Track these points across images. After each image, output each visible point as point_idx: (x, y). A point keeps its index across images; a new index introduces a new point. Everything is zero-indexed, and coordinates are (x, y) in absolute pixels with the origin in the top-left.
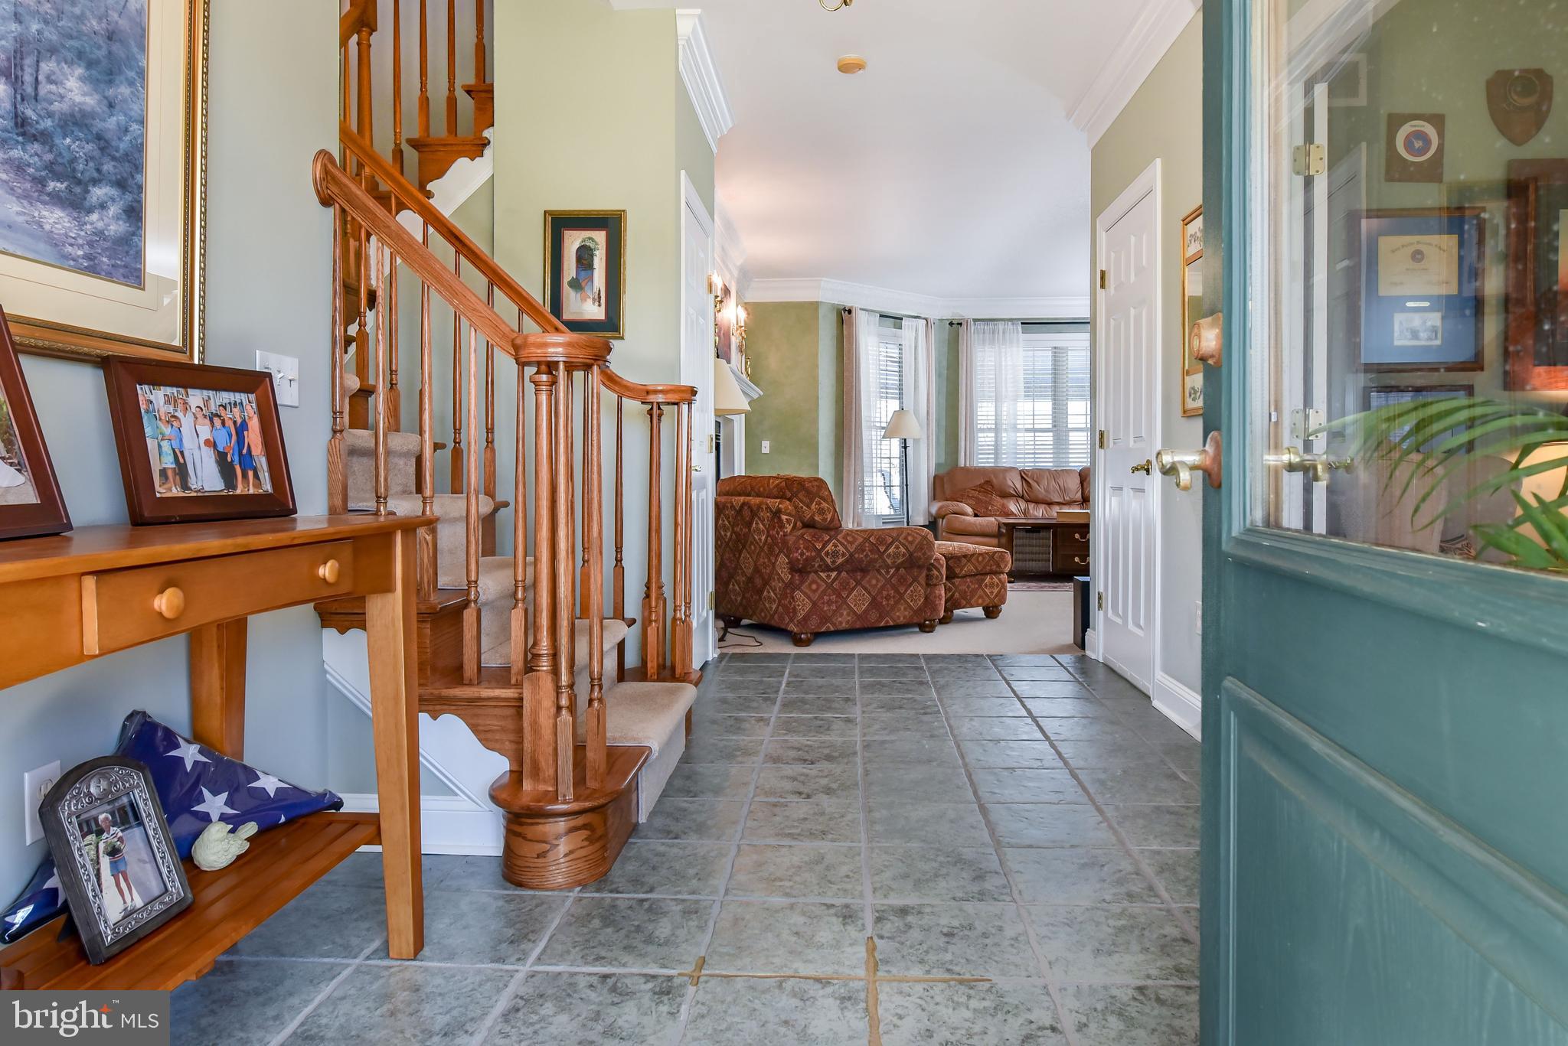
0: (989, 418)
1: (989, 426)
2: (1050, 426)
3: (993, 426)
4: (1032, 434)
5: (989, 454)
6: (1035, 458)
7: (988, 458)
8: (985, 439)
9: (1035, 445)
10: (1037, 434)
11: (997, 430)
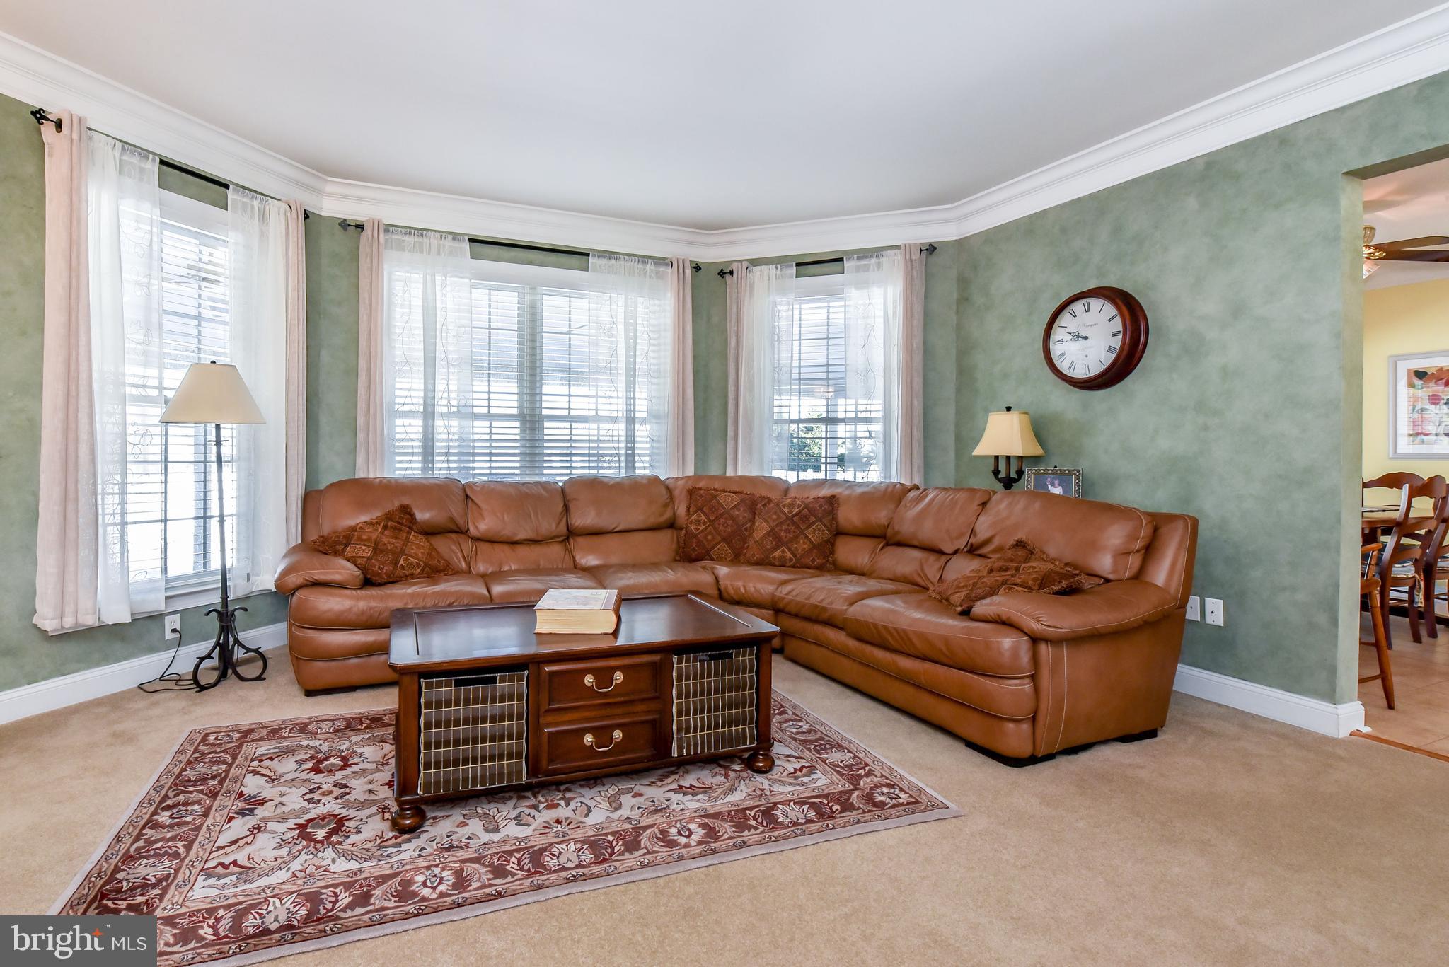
0: (413, 393)
1: (412, 408)
2: (515, 411)
3: (421, 409)
4: (487, 423)
5: (413, 454)
6: (491, 461)
7: (411, 462)
8: (408, 430)
9: (490, 440)
10: (494, 424)
11: (429, 413)
